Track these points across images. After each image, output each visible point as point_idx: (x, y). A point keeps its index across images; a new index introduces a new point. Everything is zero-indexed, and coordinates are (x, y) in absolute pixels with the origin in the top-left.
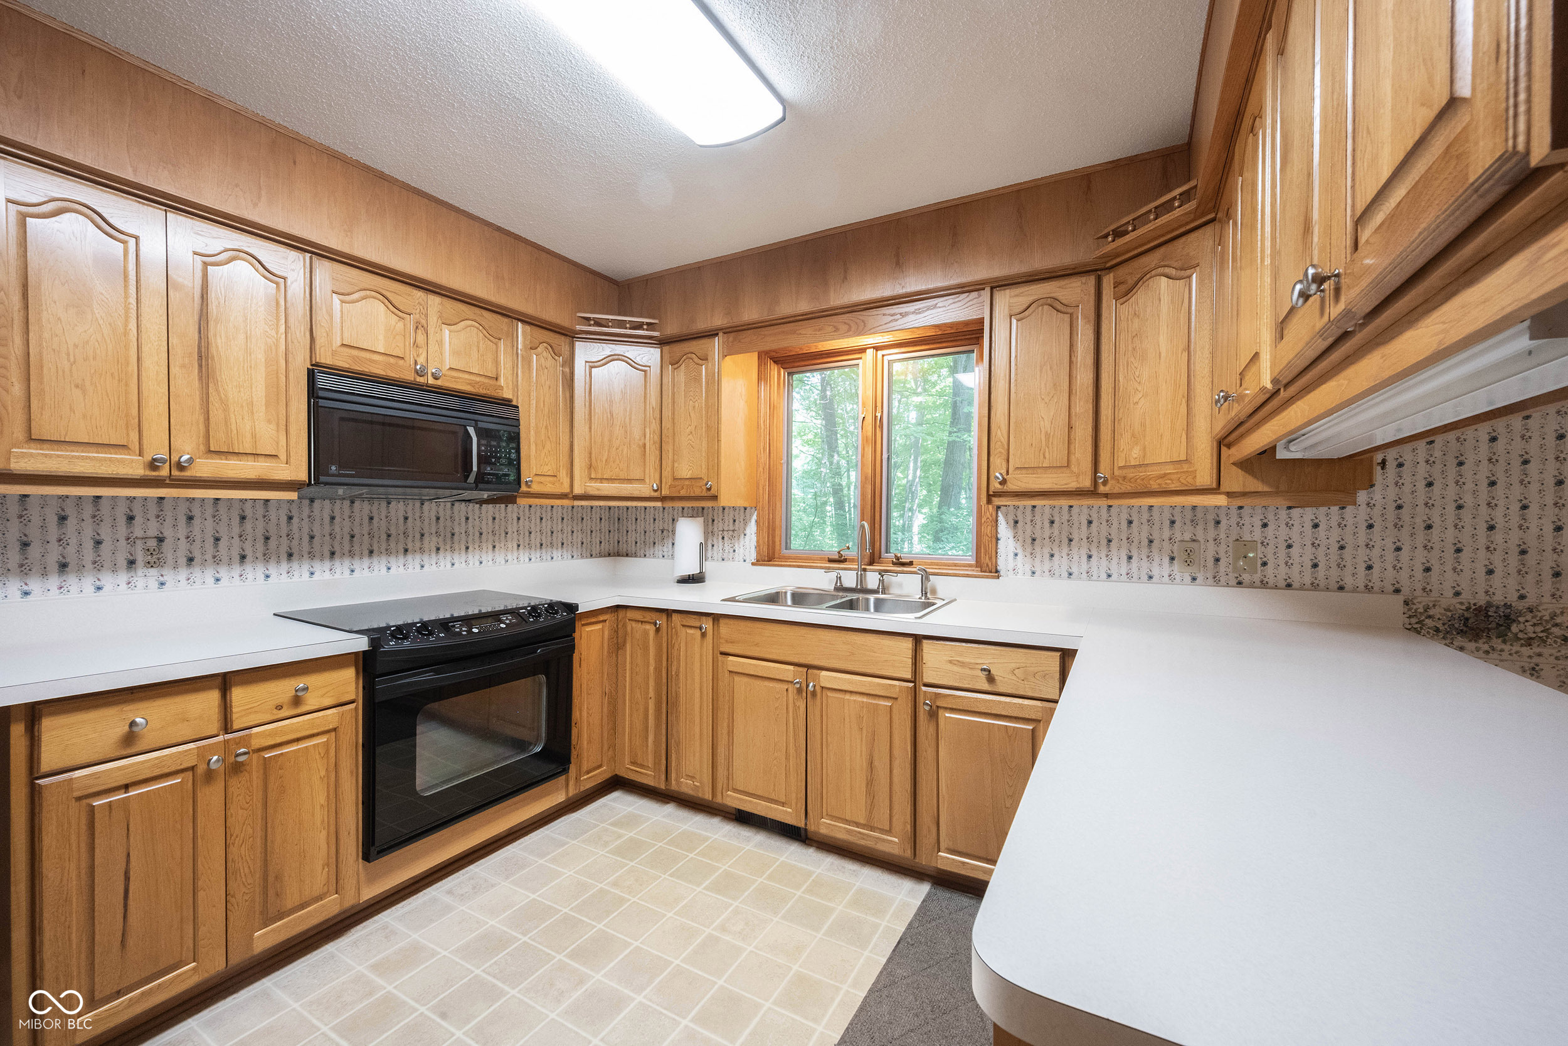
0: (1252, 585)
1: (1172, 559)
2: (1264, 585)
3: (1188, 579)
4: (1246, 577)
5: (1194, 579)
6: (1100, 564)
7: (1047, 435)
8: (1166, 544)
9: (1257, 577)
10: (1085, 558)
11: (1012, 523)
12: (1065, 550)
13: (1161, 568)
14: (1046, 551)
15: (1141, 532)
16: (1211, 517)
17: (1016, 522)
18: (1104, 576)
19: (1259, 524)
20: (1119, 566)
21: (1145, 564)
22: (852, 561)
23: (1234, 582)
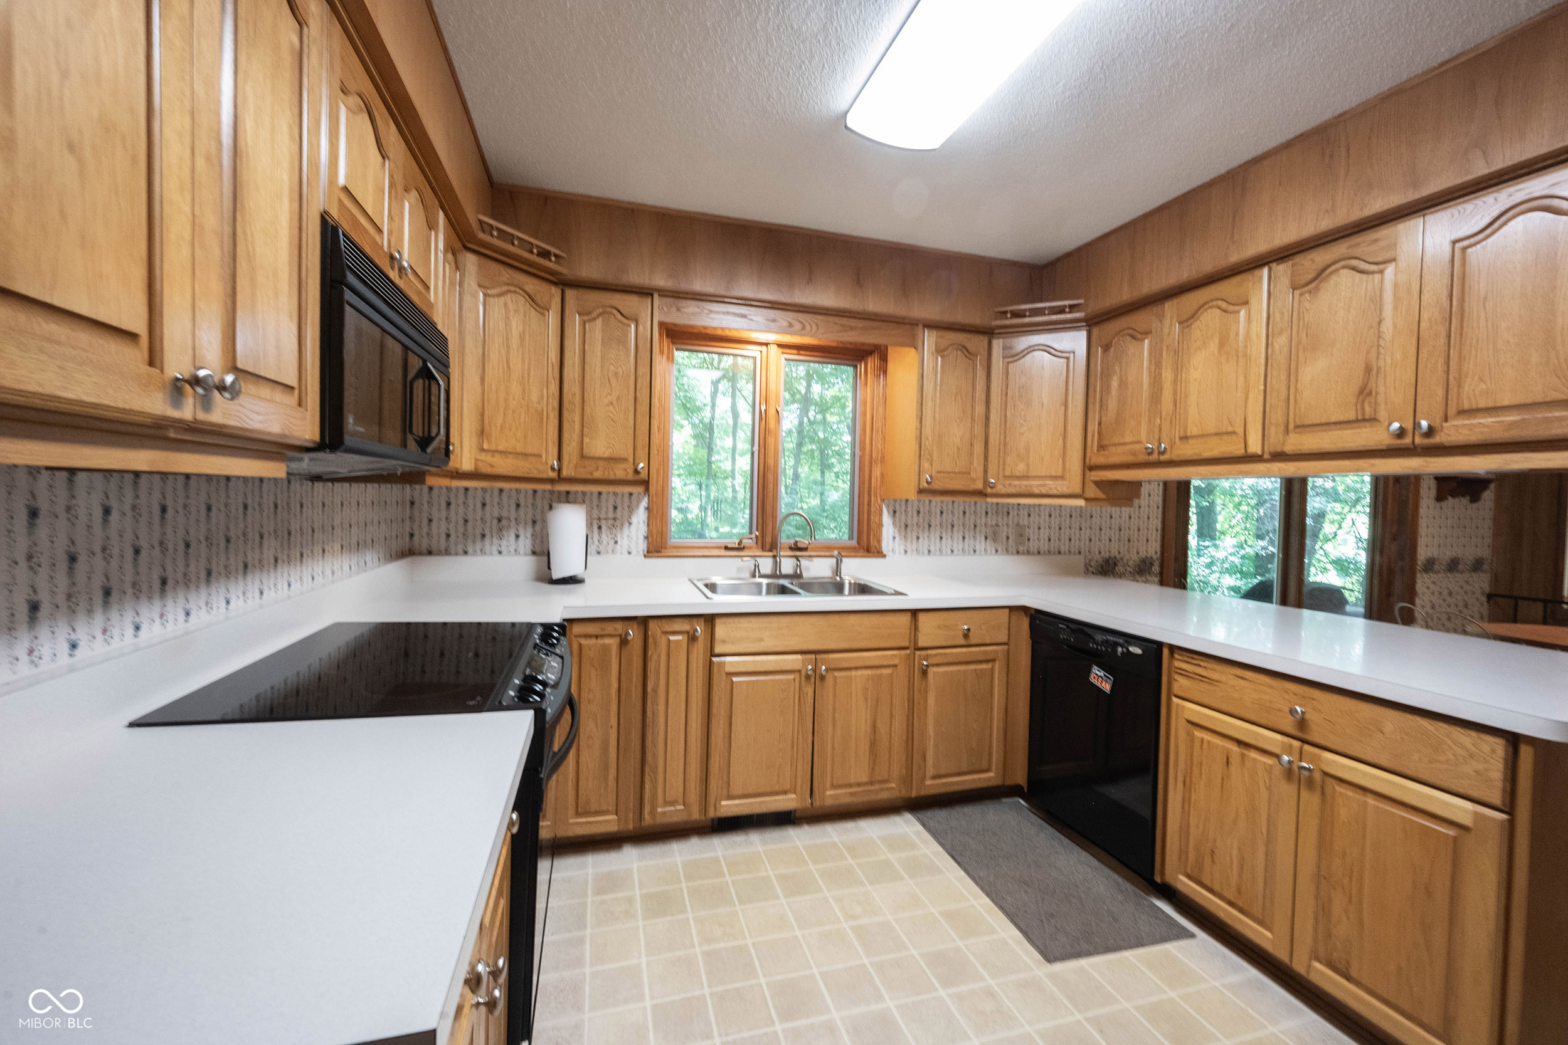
0: (1023, 554)
1: (986, 538)
2: (1028, 553)
3: (994, 551)
4: (1021, 548)
5: (997, 551)
6: (947, 543)
7: (958, 448)
8: (983, 528)
9: (1025, 548)
10: (938, 539)
11: (892, 512)
12: (926, 533)
13: (980, 545)
14: (915, 534)
15: (970, 519)
16: (1005, 510)
17: (895, 512)
18: (949, 552)
19: (1026, 514)
20: (958, 545)
21: (972, 542)
22: (750, 548)
23: (1015, 552)
